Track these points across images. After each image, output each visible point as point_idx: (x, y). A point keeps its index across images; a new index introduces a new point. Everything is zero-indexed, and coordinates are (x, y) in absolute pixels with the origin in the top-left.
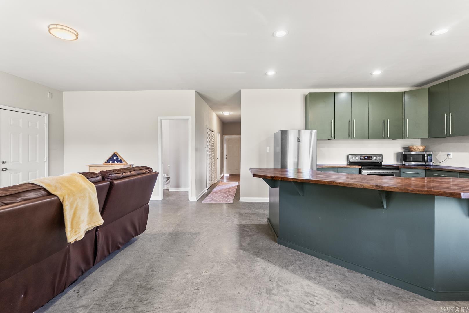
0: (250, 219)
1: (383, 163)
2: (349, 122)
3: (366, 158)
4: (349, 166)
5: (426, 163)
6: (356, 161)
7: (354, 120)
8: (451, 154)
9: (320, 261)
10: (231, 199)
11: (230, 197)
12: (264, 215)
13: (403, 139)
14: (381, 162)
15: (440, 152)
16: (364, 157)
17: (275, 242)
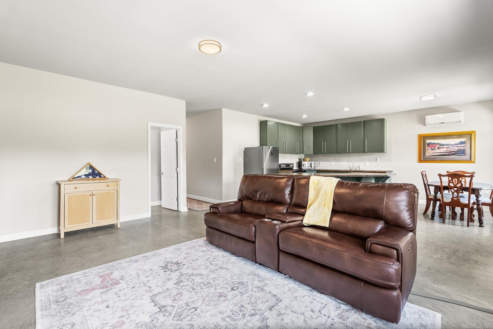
1: (294, 169)
2: (284, 142)
5: (311, 168)
6: (284, 168)
15: (315, 162)
16: (287, 165)
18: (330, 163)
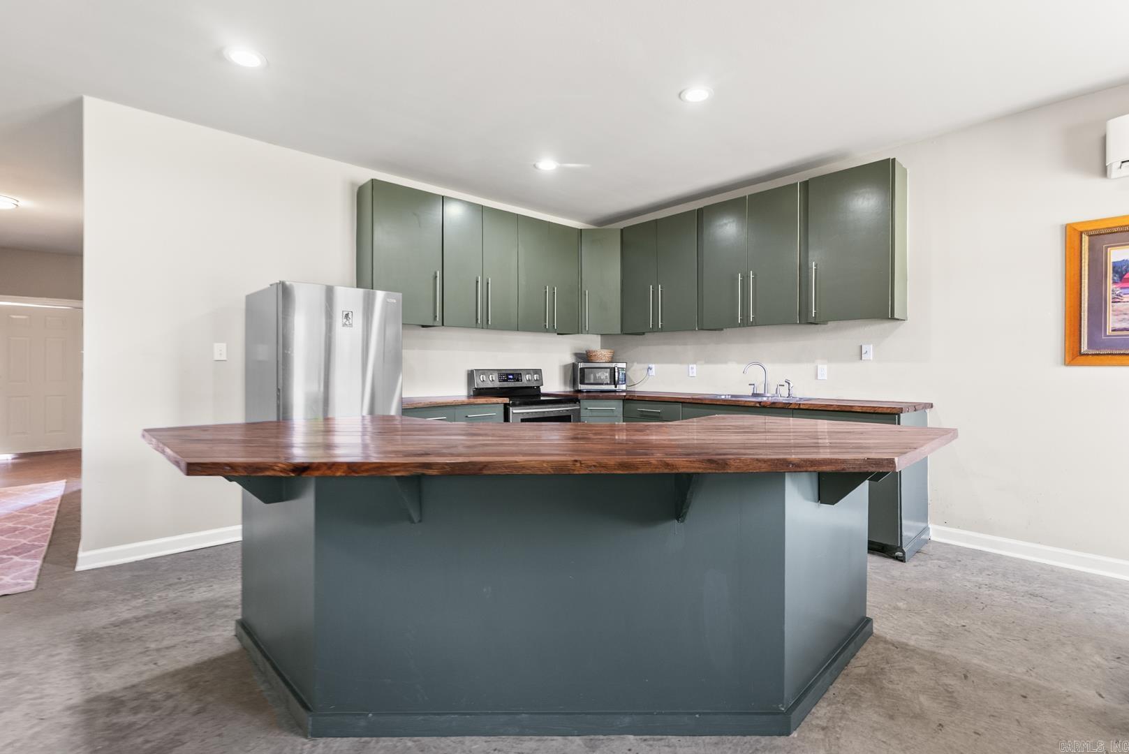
0: (146, 652)
1: (543, 390)
2: (477, 282)
3: (510, 379)
4: (472, 400)
5: (616, 387)
6: (490, 385)
7: (488, 280)
8: (653, 366)
9: (494, 745)
10: (25, 570)
11: (16, 559)
12: (212, 608)
13: (578, 333)
14: (538, 387)
15: (635, 364)
16: (508, 375)
17: (297, 734)
18: (684, 367)
